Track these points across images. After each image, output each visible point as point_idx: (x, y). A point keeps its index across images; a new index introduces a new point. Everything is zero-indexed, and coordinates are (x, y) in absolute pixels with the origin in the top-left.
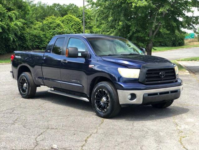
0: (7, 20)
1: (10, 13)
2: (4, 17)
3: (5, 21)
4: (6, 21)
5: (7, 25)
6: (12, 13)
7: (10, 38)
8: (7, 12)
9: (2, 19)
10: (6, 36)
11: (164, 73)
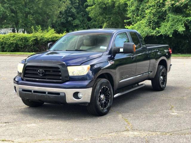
11: (44, 71)
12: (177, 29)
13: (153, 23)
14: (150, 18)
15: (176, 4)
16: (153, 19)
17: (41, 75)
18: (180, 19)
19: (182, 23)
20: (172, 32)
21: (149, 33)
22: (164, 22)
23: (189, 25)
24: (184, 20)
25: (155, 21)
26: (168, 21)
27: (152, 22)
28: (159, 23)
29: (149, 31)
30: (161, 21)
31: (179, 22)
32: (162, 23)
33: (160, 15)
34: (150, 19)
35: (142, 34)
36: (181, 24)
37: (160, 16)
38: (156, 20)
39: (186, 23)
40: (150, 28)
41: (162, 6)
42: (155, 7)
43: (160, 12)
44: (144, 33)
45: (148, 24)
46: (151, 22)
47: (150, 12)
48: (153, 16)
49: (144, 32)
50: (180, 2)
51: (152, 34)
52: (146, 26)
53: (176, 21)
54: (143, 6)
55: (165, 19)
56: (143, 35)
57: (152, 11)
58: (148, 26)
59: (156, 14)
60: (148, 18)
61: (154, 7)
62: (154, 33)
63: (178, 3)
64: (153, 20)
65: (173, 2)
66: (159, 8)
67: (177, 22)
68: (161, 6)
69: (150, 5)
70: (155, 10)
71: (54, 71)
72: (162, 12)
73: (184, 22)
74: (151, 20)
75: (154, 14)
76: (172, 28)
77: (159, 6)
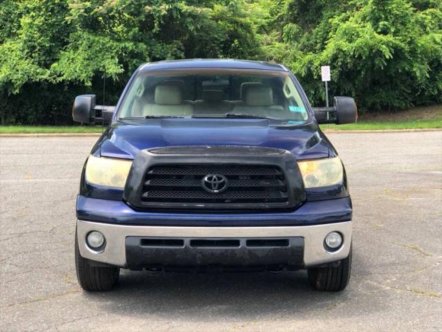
0: (410, 30)
1: (420, 15)
2: (403, 24)
3: (406, 33)
4: (409, 32)
5: (410, 43)
6: (426, 14)
7: (415, 73)
8: (415, 11)
9: (399, 30)
10: (407, 69)
11: (224, 179)
12: (101, 69)
13: (39, 50)
14: (31, 39)
15: (96, 10)
16: (39, 41)
17: (215, 191)
18: (108, 45)
19: (112, 54)
20: (92, 74)
21: (33, 75)
22: (65, 50)
23: (128, 60)
24: (118, 49)
25: (43, 46)
26: (76, 48)
27: (38, 48)
28: (54, 53)
29: (32, 69)
30: (58, 46)
31: (107, 51)
32: (62, 52)
33: (54, 31)
34: (30, 41)
35: (15, 78)
36: (110, 56)
37: (56, 34)
38: (47, 45)
39: (121, 54)
40: (33, 63)
41: (59, 12)
42: (42, 13)
43: (52, 25)
44: (20, 76)
45: (27, 53)
46: (34, 47)
47: (31, 23)
48: (39, 34)
49: (20, 72)
50: (104, 5)
51: (43, 77)
52: (21, 58)
53: (98, 49)
54: (7, 8)
55: (67, 43)
56: (16, 80)
57: (36, 22)
58: (27, 58)
59: (45, 29)
60: (25, 38)
61: (40, 12)
62: (46, 75)
63: (101, 8)
64: (39, 44)
65: (88, 4)
66: (50, 16)
67: (100, 52)
68: (56, 11)
69: (28, 6)
70: (42, 19)
71: (253, 177)
72: (58, 25)
73: (117, 52)
74: (36, 44)
75: (40, 29)
76: (88, 65)
77: (52, 10)
